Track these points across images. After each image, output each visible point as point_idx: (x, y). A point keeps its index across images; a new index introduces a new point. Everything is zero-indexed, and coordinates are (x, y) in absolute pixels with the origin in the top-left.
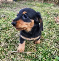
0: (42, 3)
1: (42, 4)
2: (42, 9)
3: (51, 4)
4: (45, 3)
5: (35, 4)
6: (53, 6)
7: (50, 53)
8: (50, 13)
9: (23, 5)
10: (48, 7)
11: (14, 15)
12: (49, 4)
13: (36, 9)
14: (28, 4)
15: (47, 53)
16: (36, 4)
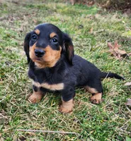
0: (71, 3)
1: (73, 9)
2: (75, 21)
3: (92, 8)
4: (80, 6)
5: (55, 8)
6: (99, 12)
7: (111, 132)
8: (95, 33)
9: (25, 8)
10: (88, 15)
11: (8, 36)
12: (90, 7)
13: (60, 20)
14: (39, 7)
15: (105, 131)
16: (58, 8)
